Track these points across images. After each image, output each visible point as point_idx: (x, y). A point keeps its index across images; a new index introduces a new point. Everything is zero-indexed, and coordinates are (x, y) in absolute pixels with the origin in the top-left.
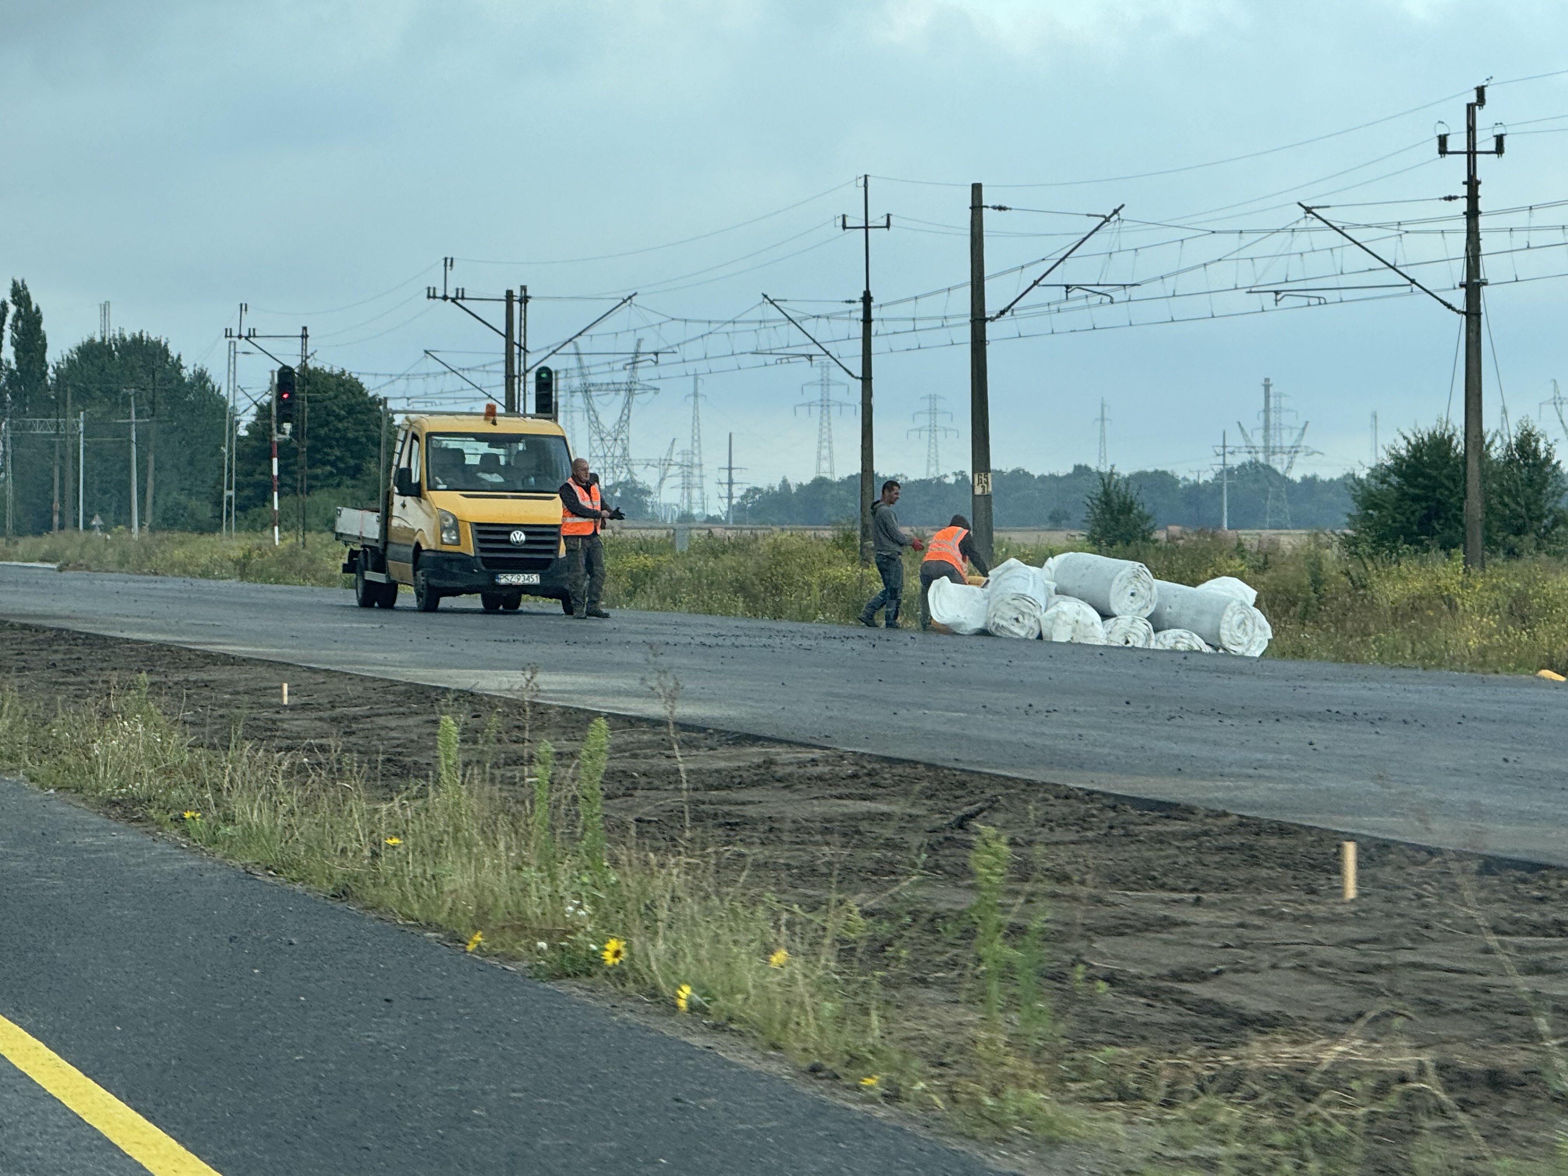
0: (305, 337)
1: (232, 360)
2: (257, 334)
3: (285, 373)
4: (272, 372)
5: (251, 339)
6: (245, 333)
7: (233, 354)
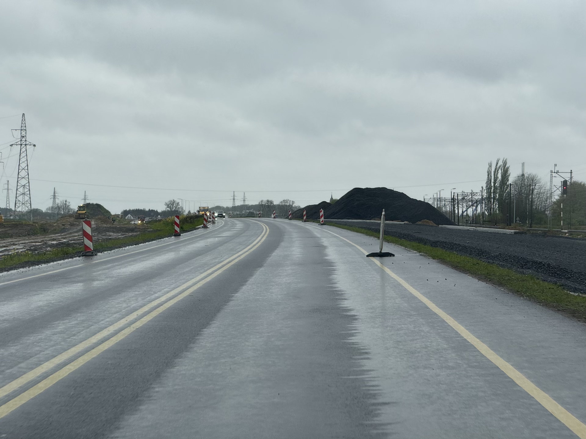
0: (571, 173)
1: (551, 179)
2: (559, 172)
3: (565, 183)
4: (562, 182)
5: (557, 173)
6: (556, 172)
7: (552, 177)
